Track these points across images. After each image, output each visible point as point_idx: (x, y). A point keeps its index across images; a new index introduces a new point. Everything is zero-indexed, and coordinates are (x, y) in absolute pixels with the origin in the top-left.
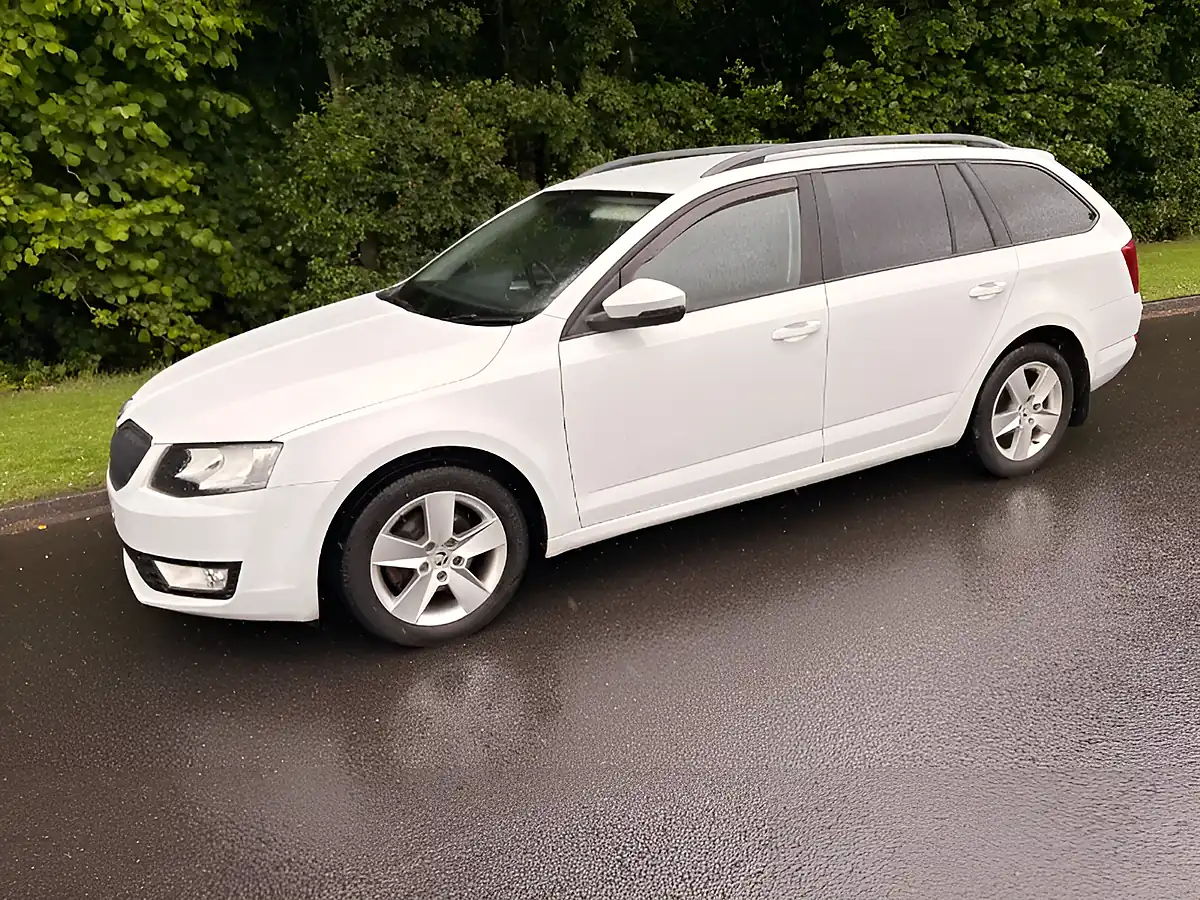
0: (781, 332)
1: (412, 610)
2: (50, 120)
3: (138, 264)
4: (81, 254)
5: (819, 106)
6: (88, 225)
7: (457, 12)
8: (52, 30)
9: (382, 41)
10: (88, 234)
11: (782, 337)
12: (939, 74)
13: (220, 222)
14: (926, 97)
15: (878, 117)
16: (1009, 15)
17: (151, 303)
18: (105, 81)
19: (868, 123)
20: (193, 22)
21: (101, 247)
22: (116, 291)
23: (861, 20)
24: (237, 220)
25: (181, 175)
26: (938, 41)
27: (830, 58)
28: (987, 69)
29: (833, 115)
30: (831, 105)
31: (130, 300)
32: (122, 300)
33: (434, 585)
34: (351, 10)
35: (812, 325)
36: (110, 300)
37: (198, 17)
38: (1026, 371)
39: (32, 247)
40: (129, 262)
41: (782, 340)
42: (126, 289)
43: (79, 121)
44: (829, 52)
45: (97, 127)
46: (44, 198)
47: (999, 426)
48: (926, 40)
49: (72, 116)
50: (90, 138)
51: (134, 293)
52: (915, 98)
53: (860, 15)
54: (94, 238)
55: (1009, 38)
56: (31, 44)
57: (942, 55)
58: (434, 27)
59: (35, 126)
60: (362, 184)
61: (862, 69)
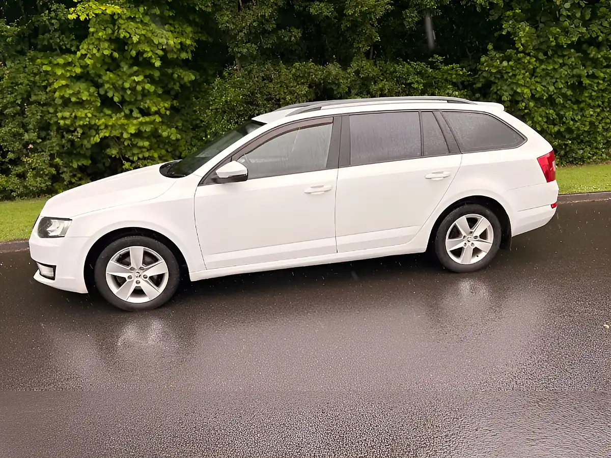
0: (309, 190)
1: (124, 295)
2: (108, 82)
3: (141, 144)
4: (118, 138)
5: (485, 74)
6: (122, 126)
7: (290, 31)
8: (106, 45)
9: (253, 45)
10: (121, 130)
11: (309, 192)
12: (559, 56)
13: (183, 125)
14: (549, 69)
15: (519, 80)
16: (601, 25)
17: (148, 161)
18: (131, 66)
19: (513, 83)
20: (165, 41)
21: (125, 136)
22: (133, 155)
23: (509, 29)
24: (192, 124)
25: (163, 106)
26: (556, 39)
27: (491, 49)
28: (589, 54)
29: (492, 79)
30: (491, 73)
31: (139, 158)
32: (135, 158)
33: (134, 285)
34: (238, 32)
35: (326, 187)
36: (131, 158)
37: (167, 39)
38: (467, 219)
39: (99, 134)
40: (137, 143)
41: (310, 193)
42: (138, 154)
43: (120, 82)
44: (490, 47)
45: (127, 85)
46: (106, 115)
47: (450, 245)
48: (549, 38)
49: (118, 81)
50: (124, 89)
51: (141, 156)
52: (543, 70)
53: (509, 27)
54: (123, 132)
55: (600, 37)
56: (99, 50)
57: (559, 46)
58: (279, 38)
59: (102, 85)
60: (240, 111)
61: (511, 54)
